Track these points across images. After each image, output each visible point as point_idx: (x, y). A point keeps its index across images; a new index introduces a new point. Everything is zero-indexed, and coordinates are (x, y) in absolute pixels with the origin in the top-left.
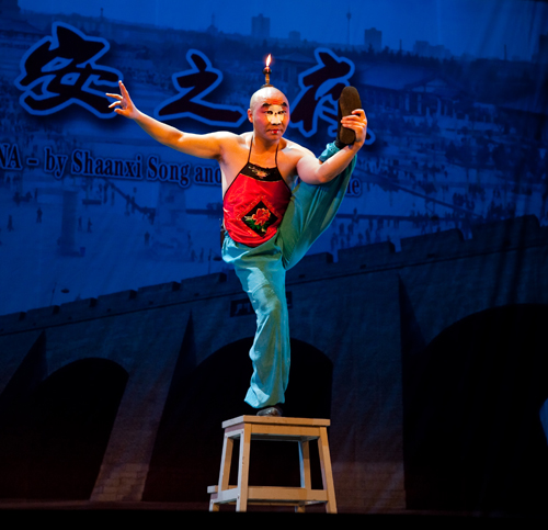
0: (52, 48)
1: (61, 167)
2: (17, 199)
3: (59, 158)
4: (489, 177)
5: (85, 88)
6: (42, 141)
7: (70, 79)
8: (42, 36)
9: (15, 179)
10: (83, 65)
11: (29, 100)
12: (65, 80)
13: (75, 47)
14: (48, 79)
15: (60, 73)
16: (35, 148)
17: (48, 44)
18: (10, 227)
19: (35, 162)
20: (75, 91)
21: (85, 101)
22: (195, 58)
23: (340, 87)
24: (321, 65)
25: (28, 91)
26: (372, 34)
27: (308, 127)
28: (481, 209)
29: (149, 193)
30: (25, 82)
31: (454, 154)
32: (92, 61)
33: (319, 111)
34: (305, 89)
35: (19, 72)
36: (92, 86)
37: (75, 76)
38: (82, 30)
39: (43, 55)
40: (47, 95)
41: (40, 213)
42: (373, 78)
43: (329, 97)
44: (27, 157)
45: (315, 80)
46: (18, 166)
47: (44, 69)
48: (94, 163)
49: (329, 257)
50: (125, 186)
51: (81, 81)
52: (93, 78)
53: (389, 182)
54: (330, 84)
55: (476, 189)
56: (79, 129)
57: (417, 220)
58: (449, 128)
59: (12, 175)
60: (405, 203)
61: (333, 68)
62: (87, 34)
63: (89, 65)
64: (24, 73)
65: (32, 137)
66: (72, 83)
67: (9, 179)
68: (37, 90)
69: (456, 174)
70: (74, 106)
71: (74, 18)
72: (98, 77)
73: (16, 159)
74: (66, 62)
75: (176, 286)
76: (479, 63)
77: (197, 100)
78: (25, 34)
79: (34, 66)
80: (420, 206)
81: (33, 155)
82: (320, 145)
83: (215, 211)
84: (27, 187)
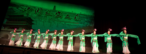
1: (57, 21)
4: (88, 23)
6: (56, 19)
7: (59, 15)
13: (59, 13)
20: (59, 16)
26: (81, 13)
28: (88, 26)
31: (86, 21)
39: (57, 13)
40: (57, 16)
41: (56, 24)
42: (80, 16)
45: (76, 16)
48: (60, 21)
50: (62, 23)
53: (81, 23)
55: (87, 24)
56: (59, 18)
57: (83, 26)
58: (86, 20)
60: (82, 25)
61: (78, 15)
69: (86, 23)
71: (59, 11)
76: (88, 15)
77: (67, 17)
79: (56, 14)
80: (83, 25)
82: (76, 20)
83: (68, 25)
84: (55, 22)
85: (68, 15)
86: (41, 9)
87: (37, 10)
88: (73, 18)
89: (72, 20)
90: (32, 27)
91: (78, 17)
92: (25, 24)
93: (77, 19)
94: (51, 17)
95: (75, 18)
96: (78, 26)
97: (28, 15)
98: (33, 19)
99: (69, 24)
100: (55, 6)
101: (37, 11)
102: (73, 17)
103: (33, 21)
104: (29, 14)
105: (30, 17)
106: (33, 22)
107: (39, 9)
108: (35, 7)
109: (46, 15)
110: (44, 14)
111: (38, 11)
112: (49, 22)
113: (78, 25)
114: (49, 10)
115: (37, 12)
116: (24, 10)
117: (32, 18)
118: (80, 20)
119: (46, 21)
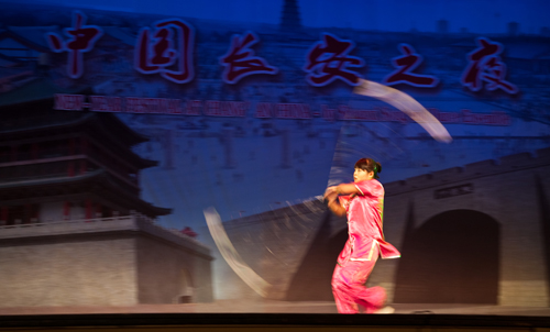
0: (322, 47)
2: (311, 136)
5: (342, 69)
6: (321, 102)
7: (334, 65)
8: (315, 41)
9: (306, 124)
10: (340, 56)
11: (312, 78)
12: (331, 65)
13: (335, 46)
14: (321, 66)
15: (328, 61)
17: (320, 45)
20: (336, 71)
21: (343, 77)
22: (405, 48)
23: (493, 60)
24: (481, 47)
25: (310, 72)
26: (513, 25)
29: (383, 129)
30: (309, 68)
32: (345, 54)
33: (481, 76)
34: (472, 62)
35: (305, 62)
36: (346, 68)
37: (336, 62)
39: (317, 52)
40: (324, 74)
42: (514, 53)
43: (486, 67)
44: (312, 111)
45: (477, 57)
46: (307, 117)
47: (319, 60)
49: (492, 162)
51: (340, 65)
52: (347, 63)
53: (527, 116)
54: (487, 58)
60: (537, 128)
62: (340, 38)
63: (343, 56)
64: (309, 62)
68: (316, 72)
70: (338, 80)
75: (402, 183)
77: (407, 73)
78: (306, 40)
79: (314, 59)
82: (482, 95)
83: (423, 138)
84: (314, 129)
85: (408, 61)
86: (186, 30)
87: (154, 40)
89: (445, 94)
90: (137, 191)
91: (492, 63)
92: (78, 177)
93: (492, 87)
94: (276, 91)
95: (472, 77)
96: (508, 138)
97: (88, 93)
98: (137, 126)
101: (151, 54)
102: (453, 68)
103: (138, 139)
104: (97, 88)
105: (106, 108)
106: (141, 150)
107: (163, 34)
108: (129, 24)
109: (232, 75)
110: (217, 75)
111: (161, 48)
112: (267, 135)
113: (501, 131)
114: (250, 38)
115: (159, 59)
116: (42, 58)
117: (124, 119)
118: (512, 92)
119: (239, 128)
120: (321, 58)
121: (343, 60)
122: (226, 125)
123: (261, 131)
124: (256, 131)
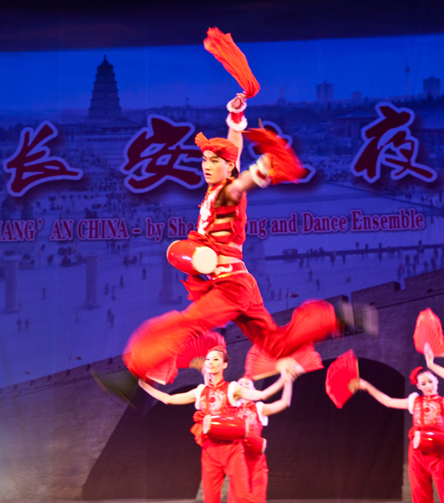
0: (147, 137)
1: (160, 233)
2: (126, 262)
3: (158, 226)
5: (176, 166)
6: (143, 215)
7: (163, 161)
8: (139, 128)
9: (124, 246)
10: (173, 148)
11: (132, 182)
12: (160, 162)
14: (146, 163)
15: (155, 157)
16: (138, 220)
17: (145, 133)
18: (122, 284)
19: (139, 231)
20: (168, 169)
21: (177, 177)
23: (402, 134)
24: (382, 118)
25: (131, 174)
26: (431, 83)
27: (371, 174)
30: (128, 168)
32: (181, 143)
33: (382, 158)
34: (367, 141)
35: (123, 159)
36: (182, 163)
37: (168, 157)
38: (172, 118)
39: (142, 143)
40: (146, 175)
41: (144, 272)
43: (391, 145)
44: (132, 227)
45: (376, 133)
46: (125, 236)
47: (142, 155)
48: (186, 227)
49: (397, 286)
51: (172, 161)
52: (183, 157)
54: (392, 133)
59: (121, 244)
62: (176, 121)
63: (178, 147)
64: (127, 161)
65: (135, 211)
66: (166, 163)
67: (119, 247)
68: (138, 173)
70: (168, 182)
71: (165, 110)
72: (187, 155)
73: (124, 231)
74: (159, 147)
78: (126, 129)
79: (135, 156)
81: (137, 226)
83: (290, 256)
84: (133, 252)
88: (340, 167)
89: (325, 189)
91: (399, 139)
93: (397, 175)
94: (81, 203)
95: (368, 161)
96: (420, 248)
99: (302, 243)
100: (105, 70)
102: (338, 151)
109: (17, 186)
112: (66, 263)
113: (410, 239)
114: (46, 131)
118: (429, 180)
119: (26, 257)
120: (146, 153)
121: (179, 151)
122: (9, 253)
123: (58, 260)
124: (50, 259)
